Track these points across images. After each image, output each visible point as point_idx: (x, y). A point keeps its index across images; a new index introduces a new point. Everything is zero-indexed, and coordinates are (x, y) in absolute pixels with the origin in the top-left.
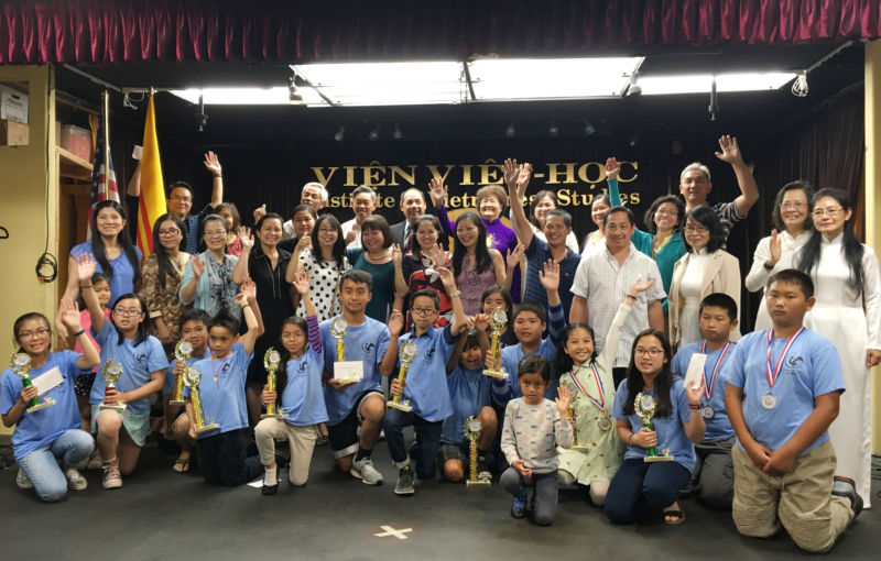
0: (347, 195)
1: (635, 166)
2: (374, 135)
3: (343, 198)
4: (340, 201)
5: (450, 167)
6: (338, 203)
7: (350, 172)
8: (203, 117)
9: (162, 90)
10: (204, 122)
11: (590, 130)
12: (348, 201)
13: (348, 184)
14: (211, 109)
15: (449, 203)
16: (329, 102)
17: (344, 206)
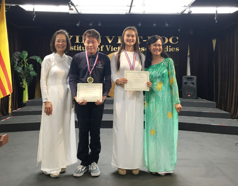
0: (76, 46)
1: (177, 38)
2: (91, 24)
3: (75, 47)
4: (74, 48)
5: (113, 37)
6: (73, 49)
7: (77, 38)
8: (34, 15)
9: (17, 5)
10: (35, 17)
11: (167, 25)
12: (76, 48)
13: (77, 42)
14: (37, 13)
15: (113, 50)
16: (78, 12)
17: (75, 50)
